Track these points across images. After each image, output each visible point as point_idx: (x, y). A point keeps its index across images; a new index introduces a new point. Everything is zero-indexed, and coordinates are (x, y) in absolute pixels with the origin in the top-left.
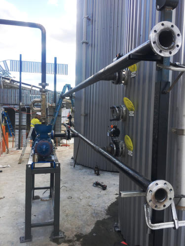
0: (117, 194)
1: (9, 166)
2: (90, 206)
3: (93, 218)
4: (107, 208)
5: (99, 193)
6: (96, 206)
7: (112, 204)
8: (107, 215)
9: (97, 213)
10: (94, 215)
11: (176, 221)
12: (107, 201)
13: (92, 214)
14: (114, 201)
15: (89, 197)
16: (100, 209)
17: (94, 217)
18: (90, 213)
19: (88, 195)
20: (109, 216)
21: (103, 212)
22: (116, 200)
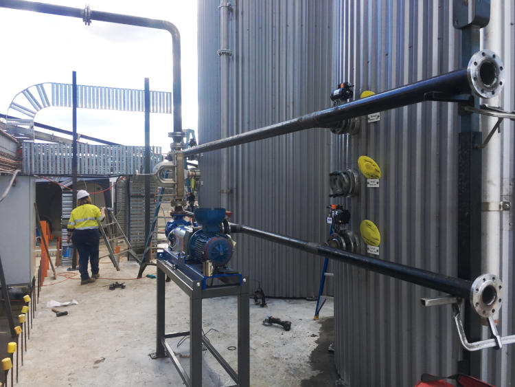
0: (314, 336)
1: (75, 302)
2: (276, 358)
3: (292, 378)
4: (307, 359)
5: (282, 336)
6: (287, 357)
7: (313, 352)
8: (314, 369)
9: (295, 370)
10: (292, 373)
11: (498, 337)
12: (303, 349)
13: (287, 371)
14: (315, 347)
15: (267, 345)
16: (298, 362)
17: (293, 375)
18: (282, 370)
19: (263, 341)
20: (319, 371)
21: (304, 367)
22: (316, 345)
